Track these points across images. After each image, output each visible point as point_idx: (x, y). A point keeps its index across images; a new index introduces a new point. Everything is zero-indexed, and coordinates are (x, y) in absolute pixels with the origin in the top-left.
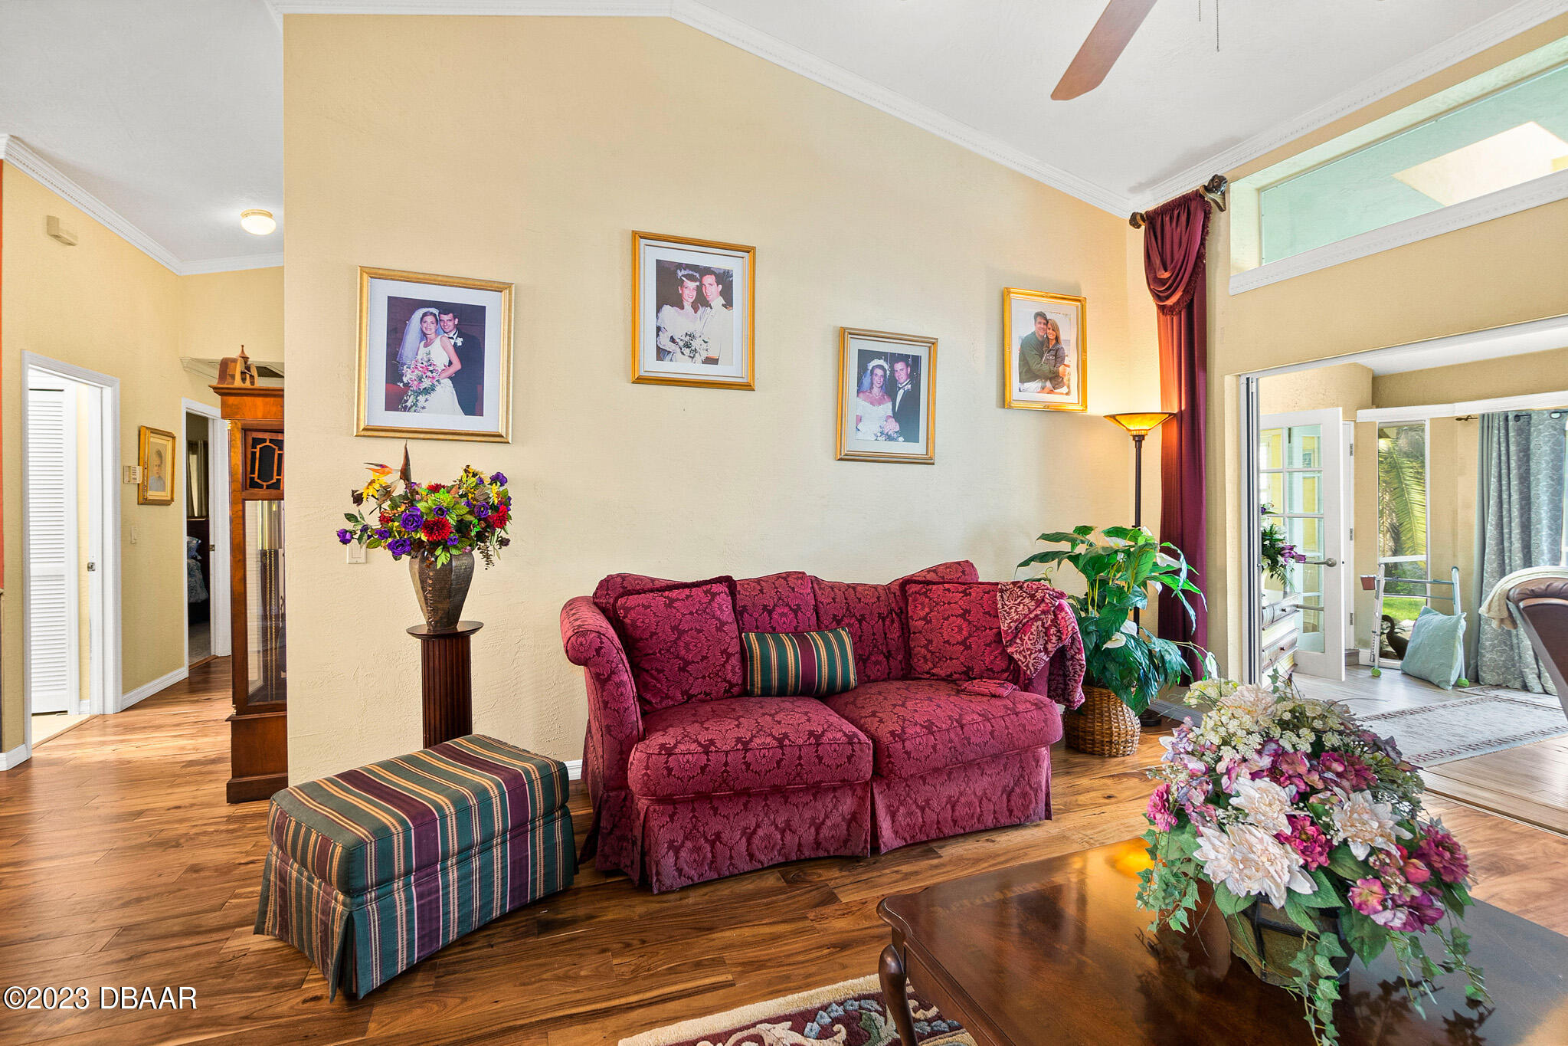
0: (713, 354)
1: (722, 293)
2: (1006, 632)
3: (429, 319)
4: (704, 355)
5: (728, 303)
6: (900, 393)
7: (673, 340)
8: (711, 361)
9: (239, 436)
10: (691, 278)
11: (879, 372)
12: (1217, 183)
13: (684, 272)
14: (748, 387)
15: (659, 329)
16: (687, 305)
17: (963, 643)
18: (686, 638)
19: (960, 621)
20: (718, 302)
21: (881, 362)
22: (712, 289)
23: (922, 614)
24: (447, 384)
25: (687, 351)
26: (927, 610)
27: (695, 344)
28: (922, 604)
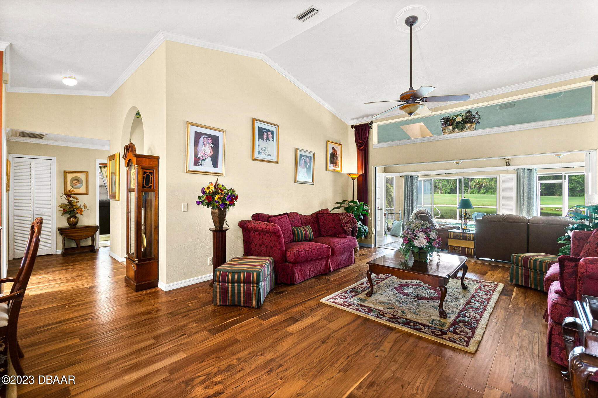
0: (270, 153)
1: (272, 137)
2: (343, 224)
3: (205, 139)
4: (268, 153)
5: (273, 140)
6: (308, 166)
7: (261, 149)
8: (270, 155)
9: (140, 171)
10: (266, 132)
11: (303, 160)
12: (372, 123)
13: (264, 130)
14: (277, 163)
15: (258, 146)
16: (265, 139)
17: (334, 227)
18: (284, 228)
19: (333, 222)
20: (271, 139)
21: (304, 158)
22: (270, 136)
23: (323, 221)
24: (209, 158)
25: (264, 152)
26: (324, 220)
27: (266, 150)
28: (322, 219)
